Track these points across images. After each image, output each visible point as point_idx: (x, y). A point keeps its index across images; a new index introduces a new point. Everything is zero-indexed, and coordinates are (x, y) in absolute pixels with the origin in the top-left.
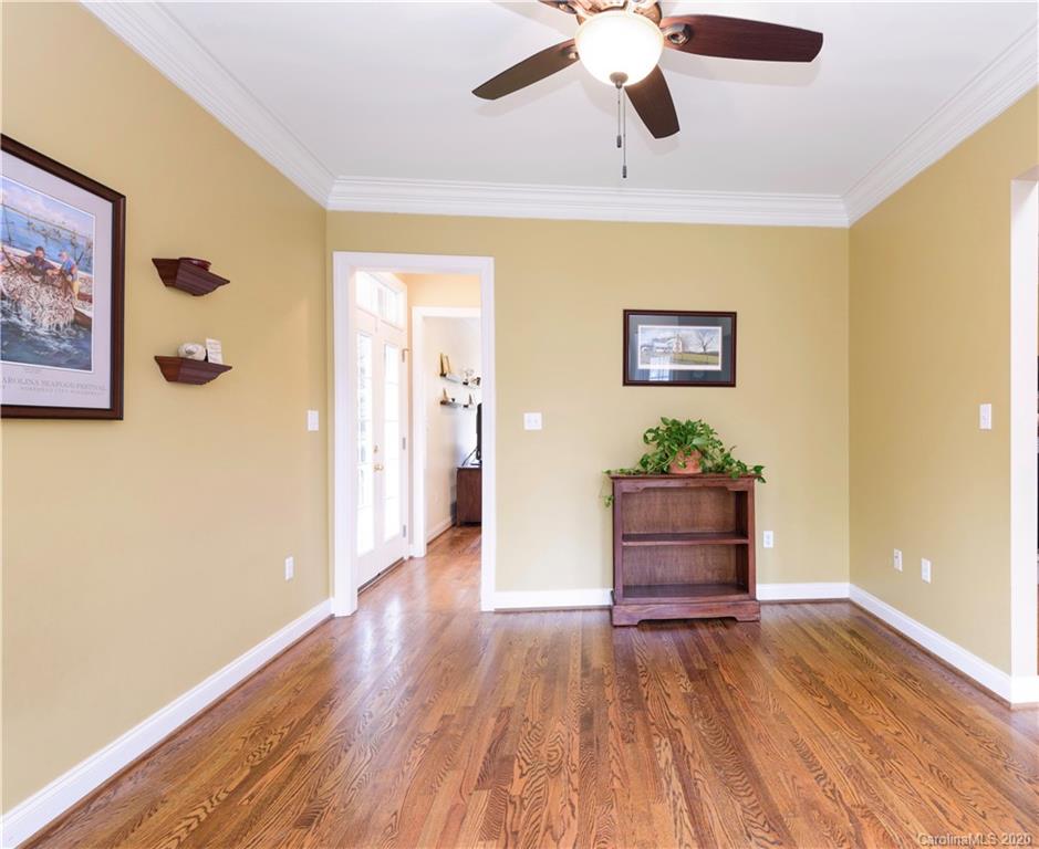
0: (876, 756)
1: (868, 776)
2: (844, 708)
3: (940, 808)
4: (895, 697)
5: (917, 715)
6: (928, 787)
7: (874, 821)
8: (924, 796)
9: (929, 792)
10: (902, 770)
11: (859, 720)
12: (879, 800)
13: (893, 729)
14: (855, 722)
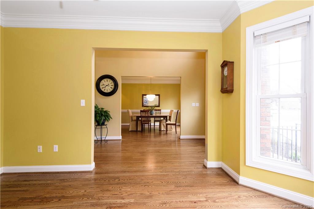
0: (90, 198)
1: (98, 202)
2: (64, 197)
3: (115, 195)
4: (70, 186)
5: (81, 185)
6: (108, 194)
7: (113, 207)
8: (110, 196)
9: (109, 194)
10: (100, 196)
11: (72, 196)
12: (107, 204)
13: (83, 191)
14: (73, 197)
